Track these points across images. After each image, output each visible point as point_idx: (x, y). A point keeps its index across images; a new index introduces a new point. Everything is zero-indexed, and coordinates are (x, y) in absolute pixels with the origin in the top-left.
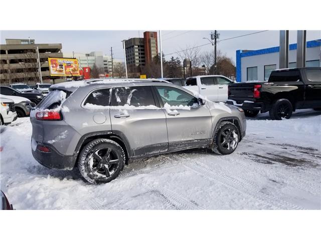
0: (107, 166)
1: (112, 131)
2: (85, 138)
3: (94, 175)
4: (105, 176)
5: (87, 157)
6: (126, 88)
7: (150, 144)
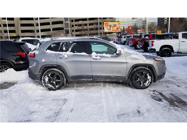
0: (54, 82)
1: (57, 65)
2: (43, 67)
3: (48, 86)
4: (53, 87)
5: (44, 76)
6: (70, 42)
7: (80, 74)
